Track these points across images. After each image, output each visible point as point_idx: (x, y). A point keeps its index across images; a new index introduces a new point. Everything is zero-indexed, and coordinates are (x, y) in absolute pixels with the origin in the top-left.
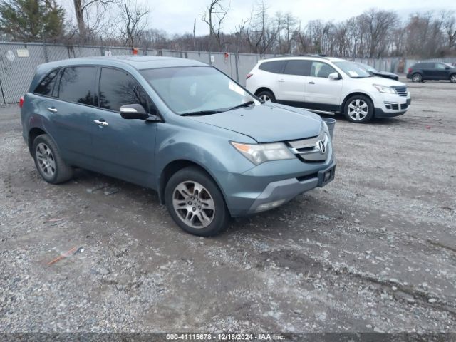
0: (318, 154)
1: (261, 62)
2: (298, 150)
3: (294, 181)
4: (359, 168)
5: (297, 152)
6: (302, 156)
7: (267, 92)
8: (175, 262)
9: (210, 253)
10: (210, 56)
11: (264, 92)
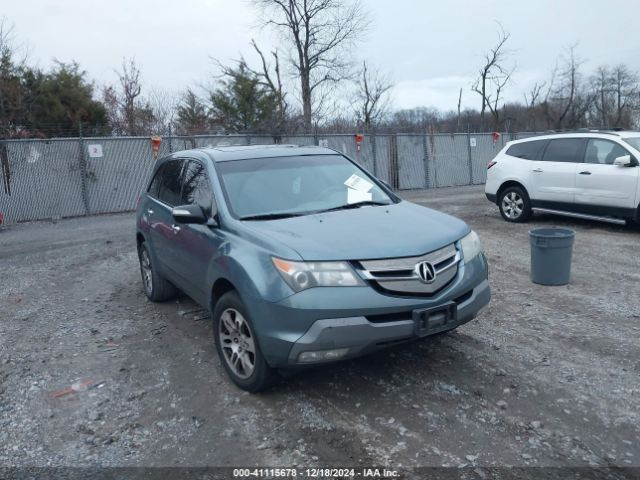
0: (418, 282)
1: (510, 144)
2: (373, 273)
3: (362, 321)
4: (595, 315)
5: (371, 277)
6: (381, 284)
7: (517, 188)
8: (182, 419)
9: (234, 417)
10: (469, 138)
11: (512, 188)
